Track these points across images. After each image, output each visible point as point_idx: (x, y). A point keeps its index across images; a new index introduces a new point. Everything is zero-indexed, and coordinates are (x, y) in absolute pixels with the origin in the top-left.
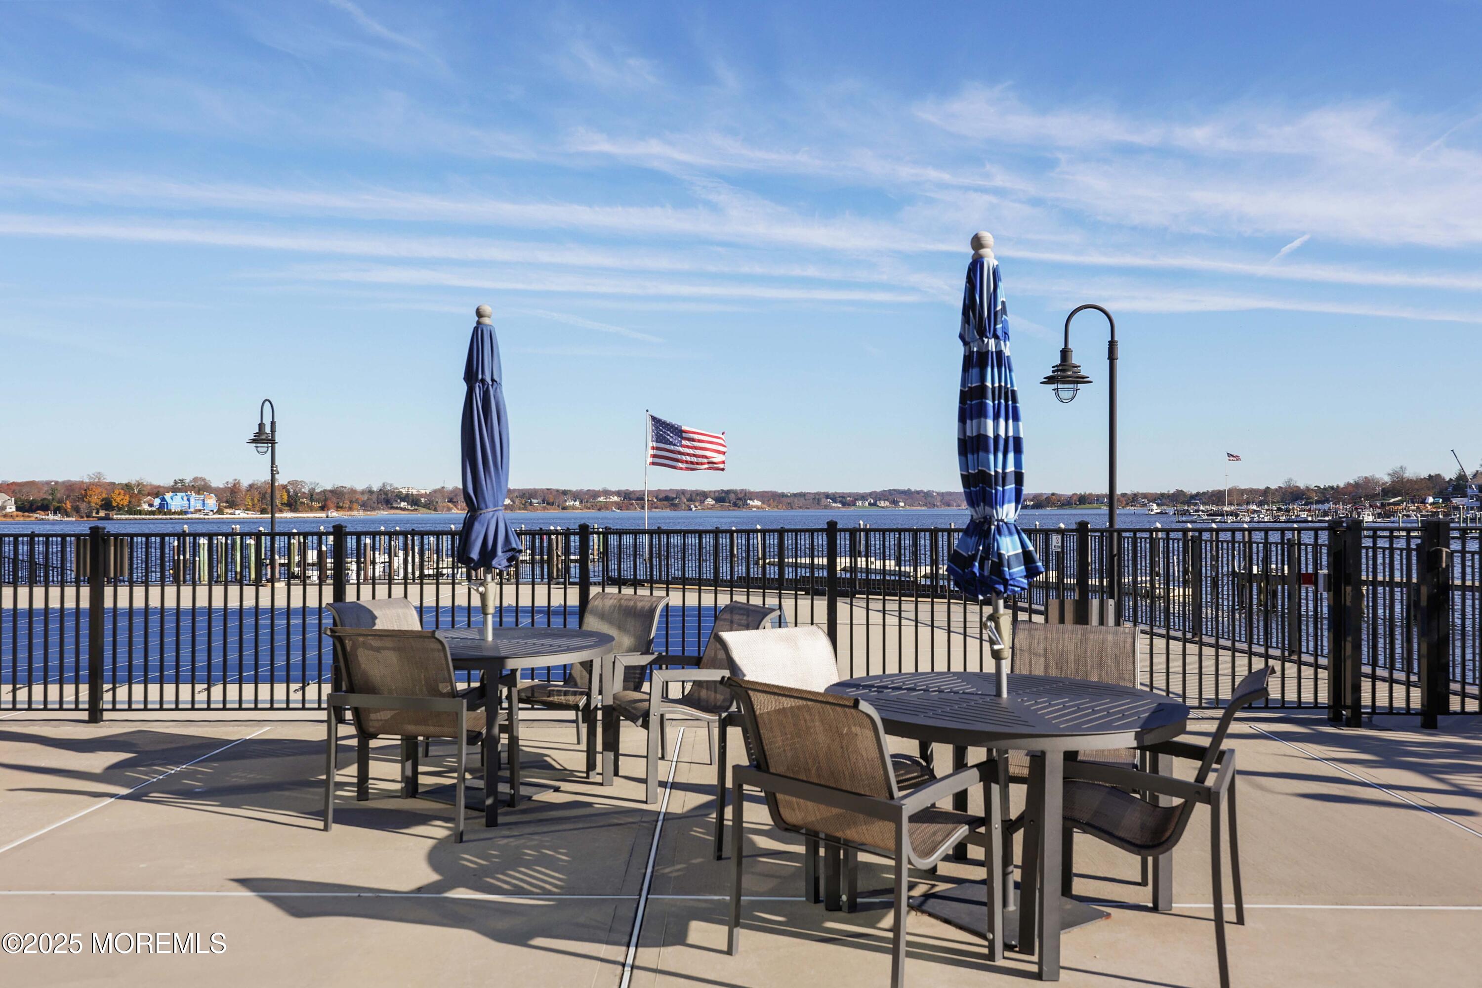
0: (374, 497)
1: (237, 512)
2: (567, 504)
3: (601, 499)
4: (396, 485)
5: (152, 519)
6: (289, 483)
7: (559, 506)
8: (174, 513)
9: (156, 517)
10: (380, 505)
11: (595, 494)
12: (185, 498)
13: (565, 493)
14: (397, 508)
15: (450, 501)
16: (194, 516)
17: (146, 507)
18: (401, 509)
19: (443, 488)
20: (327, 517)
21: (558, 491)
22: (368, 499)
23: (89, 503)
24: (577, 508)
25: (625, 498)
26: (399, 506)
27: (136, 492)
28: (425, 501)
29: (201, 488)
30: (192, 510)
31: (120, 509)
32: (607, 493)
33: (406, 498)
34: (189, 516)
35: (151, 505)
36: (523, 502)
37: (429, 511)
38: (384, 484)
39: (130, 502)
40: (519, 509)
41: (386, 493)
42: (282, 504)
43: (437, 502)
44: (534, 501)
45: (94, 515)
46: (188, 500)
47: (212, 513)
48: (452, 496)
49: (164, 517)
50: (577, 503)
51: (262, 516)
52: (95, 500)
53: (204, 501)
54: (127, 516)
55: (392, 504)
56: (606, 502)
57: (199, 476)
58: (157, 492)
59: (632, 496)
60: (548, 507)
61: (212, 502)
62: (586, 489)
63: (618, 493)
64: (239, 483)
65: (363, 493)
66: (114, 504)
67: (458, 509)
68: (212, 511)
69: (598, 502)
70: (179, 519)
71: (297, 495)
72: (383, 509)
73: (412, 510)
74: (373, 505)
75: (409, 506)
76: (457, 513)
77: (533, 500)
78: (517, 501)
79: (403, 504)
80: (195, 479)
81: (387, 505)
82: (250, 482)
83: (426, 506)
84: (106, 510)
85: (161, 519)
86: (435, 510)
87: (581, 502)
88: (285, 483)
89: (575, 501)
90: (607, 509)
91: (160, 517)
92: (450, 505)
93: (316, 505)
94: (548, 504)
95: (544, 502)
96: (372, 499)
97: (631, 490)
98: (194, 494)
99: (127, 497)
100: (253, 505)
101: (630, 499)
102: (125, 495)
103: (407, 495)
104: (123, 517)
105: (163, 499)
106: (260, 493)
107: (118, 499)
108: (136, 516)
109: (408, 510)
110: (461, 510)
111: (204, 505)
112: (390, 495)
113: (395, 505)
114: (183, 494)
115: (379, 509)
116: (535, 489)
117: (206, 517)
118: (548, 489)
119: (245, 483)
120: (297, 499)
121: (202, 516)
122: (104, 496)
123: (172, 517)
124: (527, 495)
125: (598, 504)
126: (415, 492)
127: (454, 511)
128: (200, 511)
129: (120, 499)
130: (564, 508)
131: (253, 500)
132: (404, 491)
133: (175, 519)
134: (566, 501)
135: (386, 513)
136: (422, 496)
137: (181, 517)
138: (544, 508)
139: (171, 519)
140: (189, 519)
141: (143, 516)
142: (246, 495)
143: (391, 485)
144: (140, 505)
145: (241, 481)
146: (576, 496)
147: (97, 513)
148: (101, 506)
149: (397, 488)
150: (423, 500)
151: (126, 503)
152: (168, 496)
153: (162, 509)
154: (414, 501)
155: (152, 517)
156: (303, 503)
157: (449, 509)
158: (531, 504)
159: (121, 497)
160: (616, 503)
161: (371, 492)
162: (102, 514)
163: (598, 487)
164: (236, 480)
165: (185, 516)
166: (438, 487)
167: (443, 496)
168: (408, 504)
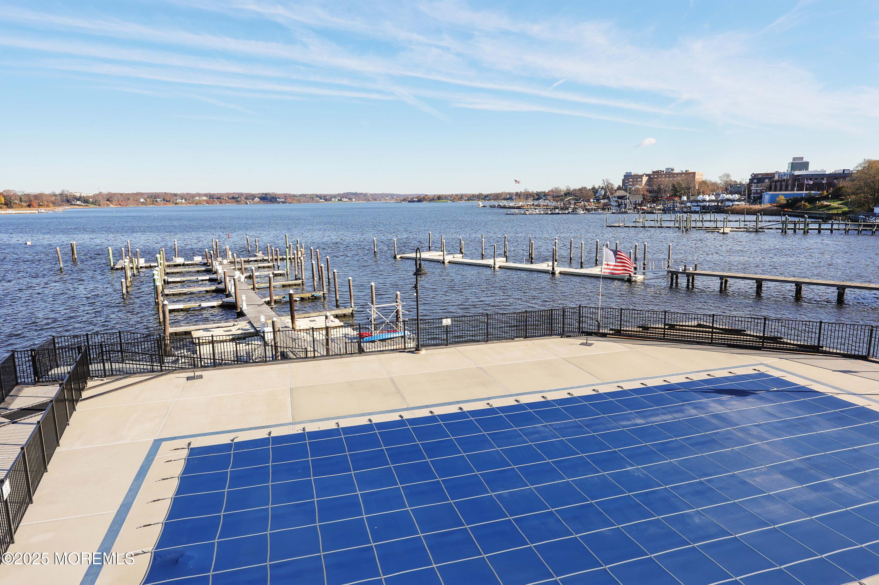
0: (59, 198)
2: (178, 201)
3: (197, 198)
4: (71, 191)
6: (4, 191)
7: (173, 203)
10: (64, 203)
11: (193, 196)
13: (175, 195)
14: (75, 205)
15: (108, 200)
18: (78, 205)
19: (101, 193)
21: (171, 194)
22: (55, 200)
24: (183, 204)
25: (210, 198)
26: (76, 203)
28: (92, 201)
32: (199, 195)
33: (79, 199)
36: (152, 200)
37: (95, 207)
38: (63, 190)
40: (150, 204)
41: (66, 196)
42: (1, 204)
43: (99, 201)
44: (158, 200)
48: (108, 198)
50: (183, 201)
55: (71, 202)
56: (200, 200)
59: (214, 196)
60: (167, 203)
62: (186, 193)
63: (206, 195)
65: (50, 196)
67: (113, 205)
69: (195, 200)
71: (10, 199)
72: (66, 205)
73: (85, 206)
74: (59, 203)
75: (83, 204)
76: (113, 208)
77: (157, 199)
78: (148, 200)
79: (78, 203)
81: (68, 203)
83: (92, 203)
86: (99, 205)
87: (186, 200)
89: (182, 200)
90: (201, 203)
92: (108, 202)
93: (24, 204)
94: (167, 201)
95: (164, 200)
96: (58, 200)
97: (212, 193)
101: (213, 198)
103: (80, 197)
109: (82, 205)
110: (115, 205)
112: (69, 197)
113: (74, 203)
115: (64, 205)
116: (156, 193)
118: (165, 193)
120: (11, 201)
124: (153, 196)
125: (195, 201)
126: (84, 195)
127: (111, 206)
130: (176, 204)
132: (78, 195)
134: (177, 200)
135: (69, 207)
136: (89, 197)
138: (165, 204)
143: (67, 191)
146: (182, 197)
149: (72, 193)
150: (91, 200)
154: (85, 201)
156: (15, 203)
157: (108, 205)
158: (156, 201)
160: (205, 200)
161: (55, 195)
163: (194, 192)
166: (98, 192)
167: (103, 197)
168: (82, 202)
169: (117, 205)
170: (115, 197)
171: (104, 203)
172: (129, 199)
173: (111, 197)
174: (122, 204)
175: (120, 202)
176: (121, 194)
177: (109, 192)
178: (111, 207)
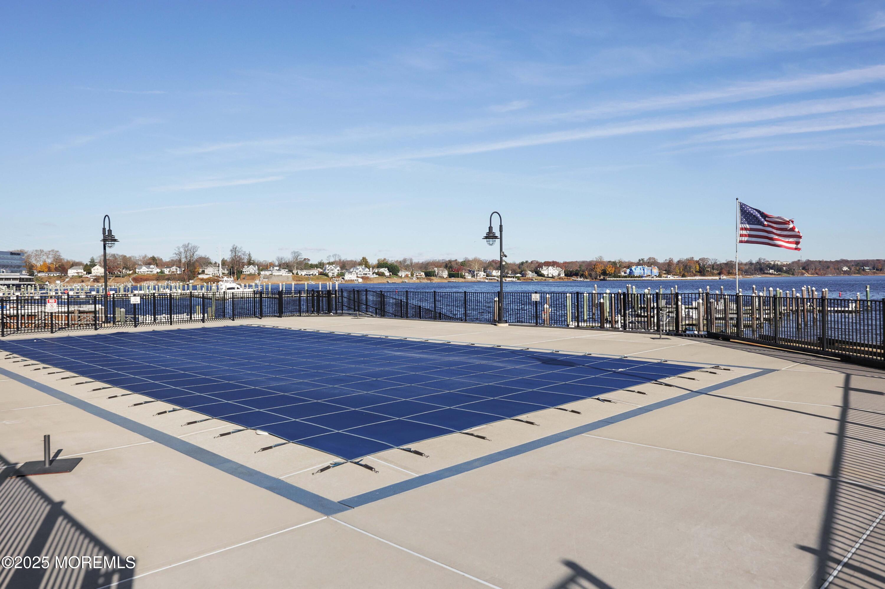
0: (753, 267)
1: (669, 276)
4: (767, 259)
5: (625, 280)
6: (700, 259)
8: (636, 277)
9: (627, 279)
10: (756, 272)
12: (642, 269)
14: (767, 274)
15: (804, 268)
16: (646, 278)
17: (623, 274)
18: (770, 274)
19: (799, 260)
20: (720, 279)
22: (749, 268)
23: (596, 272)
26: (768, 272)
27: (618, 266)
28: (786, 269)
29: (651, 263)
30: (645, 275)
31: (610, 275)
33: (773, 267)
34: (644, 278)
35: (625, 273)
36: (858, 269)
37: (789, 275)
38: (759, 259)
39: (615, 271)
40: (854, 274)
41: (761, 264)
42: (696, 272)
43: (794, 269)
45: (598, 278)
46: (644, 270)
47: (655, 277)
48: (804, 266)
49: (631, 279)
51: (682, 278)
52: (599, 270)
53: (651, 270)
54: (613, 279)
55: (764, 271)
57: (652, 257)
58: (629, 266)
60: (878, 272)
61: (656, 271)
64: (672, 260)
65: (746, 264)
66: (608, 272)
67: (809, 274)
68: (656, 276)
70: (638, 280)
71: (704, 266)
72: (758, 274)
73: (777, 275)
74: (752, 271)
75: (776, 272)
76: (808, 277)
77: (865, 268)
78: (854, 268)
79: (771, 271)
80: (650, 259)
81: (761, 271)
82: (678, 259)
83: (787, 272)
84: (604, 275)
85: (630, 280)
86: (793, 274)
88: (698, 259)
91: (629, 279)
92: (804, 271)
93: (716, 272)
94: (877, 270)
95: (874, 268)
96: (751, 268)
98: (646, 267)
99: (614, 269)
100: (680, 272)
102: (612, 268)
103: (774, 265)
104: (612, 279)
105: (631, 270)
106: (683, 265)
107: (609, 270)
108: (617, 279)
109: (774, 274)
110: (811, 274)
111: (651, 273)
112: (763, 266)
113: (766, 272)
114: (641, 267)
115: (756, 274)
116: (866, 260)
117: (652, 279)
118: (878, 260)
119: (675, 260)
120: (705, 268)
121: (650, 279)
122: (603, 268)
123: (635, 279)
124: (861, 264)
126: (779, 263)
127: (806, 275)
128: (649, 276)
129: (610, 270)
131: (680, 269)
132: (772, 263)
133: (637, 280)
135: (760, 276)
136: (784, 266)
137: (639, 279)
138: (874, 273)
139: (634, 280)
140: (643, 280)
141: (621, 279)
142: (676, 266)
143: (764, 259)
144: (620, 273)
145: (673, 259)
147: (600, 277)
148: (601, 273)
149: (768, 261)
150: (784, 268)
151: (613, 272)
152: (633, 268)
153: (631, 275)
154: (778, 269)
155: (625, 279)
156: (708, 271)
157: (803, 274)
158: (864, 270)
159: (611, 269)
161: (751, 264)
162: (602, 277)
164: (670, 258)
165: (641, 279)
166: (796, 260)
167: (798, 265)
168: (774, 271)
169: (813, 274)
170: (812, 265)
171: (799, 272)
172: (828, 267)
173: (807, 265)
174: (819, 273)
175: (817, 271)
176: (820, 262)
177: (809, 260)
178: (806, 277)
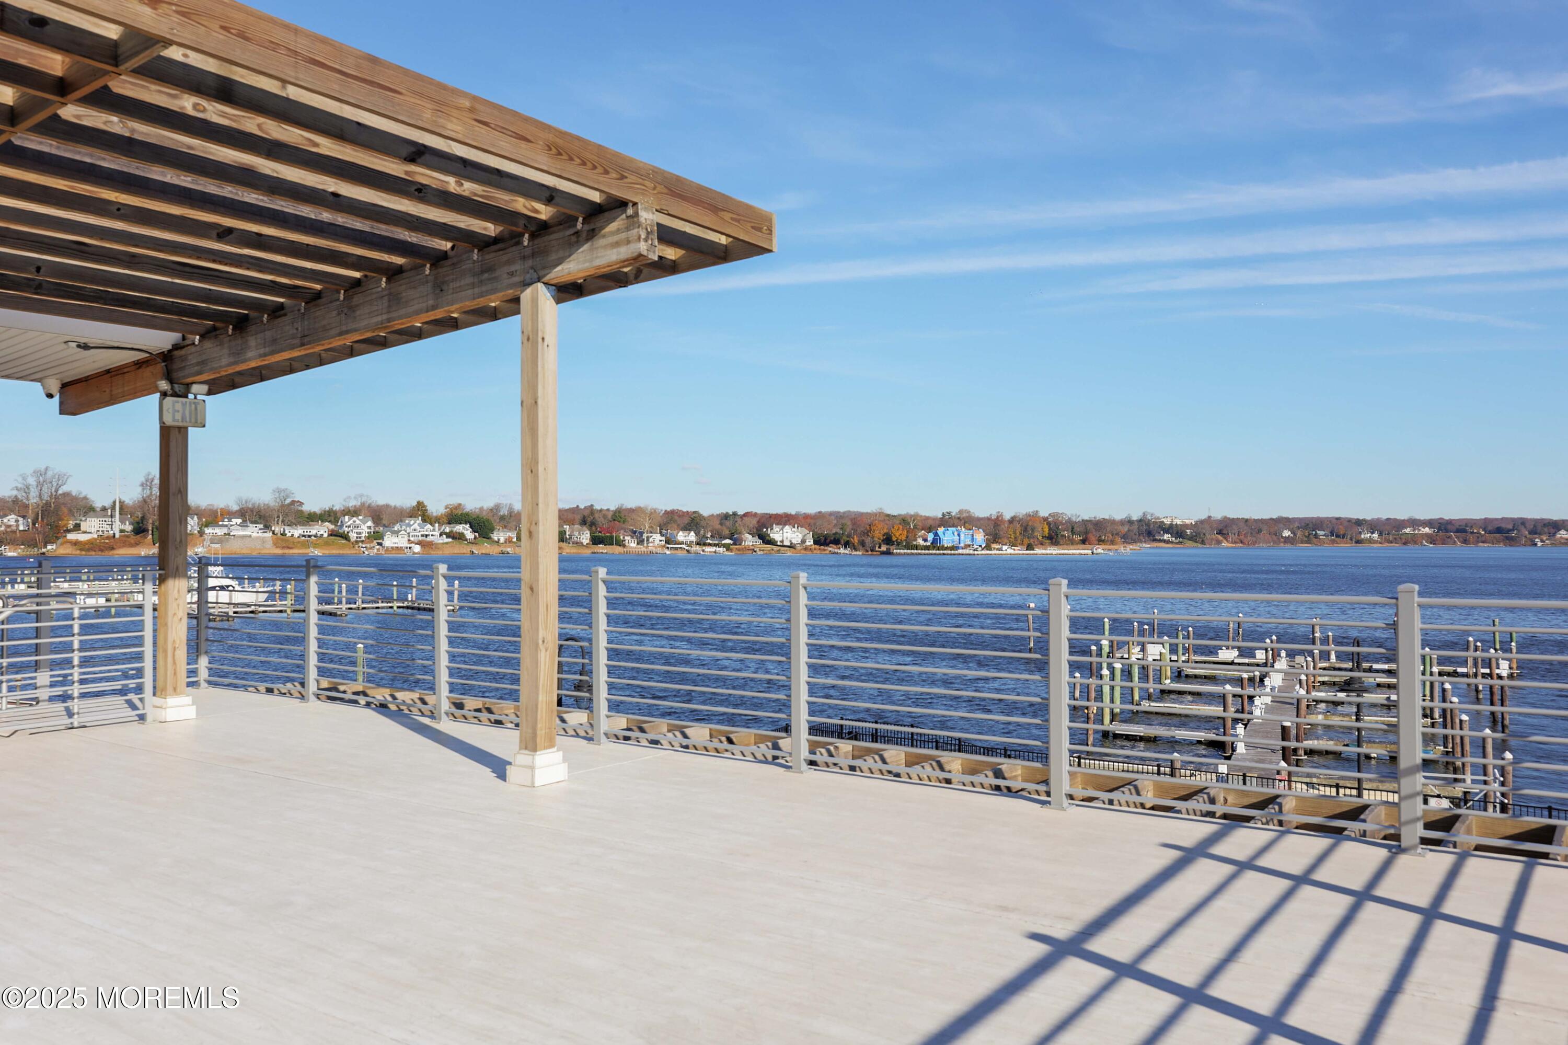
0: (1135, 527)
1: (1005, 548)
2: (1363, 536)
3: (1408, 530)
4: (1157, 515)
5: (927, 554)
6: (1050, 515)
7: (1351, 539)
8: (947, 548)
9: (930, 552)
10: (1142, 537)
11: (1398, 525)
12: (956, 534)
13: (1359, 523)
14: (1160, 541)
15: (1220, 532)
16: (965, 551)
17: (920, 542)
18: (1165, 541)
19: (1210, 517)
20: (1093, 553)
21: (1349, 520)
22: (1129, 531)
23: (873, 537)
24: (1375, 542)
25: (1439, 529)
26: (1162, 538)
27: (912, 527)
28: (1191, 533)
29: (965, 521)
30: (962, 545)
31: (899, 544)
32: (1414, 523)
33: (1169, 529)
34: (960, 551)
35: (925, 540)
36: (1307, 534)
37: (1195, 545)
38: (1144, 513)
39: (907, 537)
40: (1302, 543)
41: (1148, 524)
42: (1043, 537)
43: (1204, 534)
44: (1320, 533)
45: (877, 549)
46: (959, 535)
47: (980, 548)
48: (1220, 527)
49: (938, 552)
50: (1375, 536)
51: (1028, 552)
52: (878, 535)
53: (973, 536)
54: (905, 551)
55: (1154, 536)
56: (1414, 535)
57: (964, 508)
58: (931, 525)
59: (1449, 527)
60: (1338, 539)
61: (980, 537)
62: (1385, 517)
63: (1429, 523)
64: (1002, 515)
65: (1122, 523)
66: (894, 539)
67: (1228, 542)
68: (980, 546)
69: (1403, 534)
70: (951, 554)
71: (1058, 528)
72: (1145, 542)
73: (1177, 543)
74: (1134, 537)
75: (1174, 539)
76: (1228, 548)
77: (1318, 532)
78: (1299, 534)
79: (1167, 537)
80: (961, 512)
81: (1149, 537)
82: (1013, 515)
83: (1192, 538)
84: (887, 544)
85: (935, 554)
86: (1203, 542)
87: (1380, 534)
88: (1046, 515)
89: (1372, 533)
90: (1415, 543)
91: (934, 552)
92: (1220, 537)
93: (1077, 538)
94: (1338, 536)
95: (1332, 534)
96: (1132, 531)
97: (1447, 518)
98: (964, 529)
99: (905, 532)
100: (1015, 538)
101: (1447, 531)
102: (903, 530)
103: (1171, 526)
104: (902, 551)
105: (936, 534)
106: (1021, 526)
107: (897, 534)
108: (913, 551)
109: (1172, 542)
110: (1232, 543)
111: (972, 541)
112: (1152, 526)
113: (1157, 538)
114: (954, 529)
115: (1141, 542)
116: (1318, 518)
117: (976, 552)
118: (1338, 519)
119: (1007, 516)
120: (1058, 532)
121: (971, 552)
122: (885, 531)
123: (945, 552)
124: (1311, 526)
125: (1403, 537)
126: (1179, 522)
127: (1225, 544)
128: (969, 546)
129: (899, 534)
130: (1358, 542)
131: (1015, 532)
132: (1167, 521)
133: (948, 554)
134: (1360, 533)
135: (1149, 546)
136: (1186, 526)
137: (953, 552)
138: (1333, 542)
139: (944, 554)
140: (960, 554)
141: (919, 551)
142: (1008, 527)
143: (1152, 515)
144: (916, 540)
145: (1004, 514)
146: (1373, 526)
147: (880, 547)
148: (883, 541)
149: (1159, 518)
150: (1188, 531)
151: (904, 538)
152: (941, 531)
153: (936, 545)
154: (1178, 532)
155: (927, 552)
156: (1063, 536)
157: (1219, 542)
158: (1316, 536)
159: (900, 532)
160: (1427, 535)
161: (1130, 522)
162: (884, 548)
163: (1402, 516)
164: (999, 512)
165: (956, 552)
166: (1203, 517)
167: (1211, 527)
168: (1172, 537)
169: (1235, 542)
170: (1234, 527)
171: (1212, 539)
172: (1260, 531)
173: (1226, 526)
174: (1245, 541)
175: (1242, 537)
176: (1247, 520)
177: (1225, 517)
178: (1224, 548)
